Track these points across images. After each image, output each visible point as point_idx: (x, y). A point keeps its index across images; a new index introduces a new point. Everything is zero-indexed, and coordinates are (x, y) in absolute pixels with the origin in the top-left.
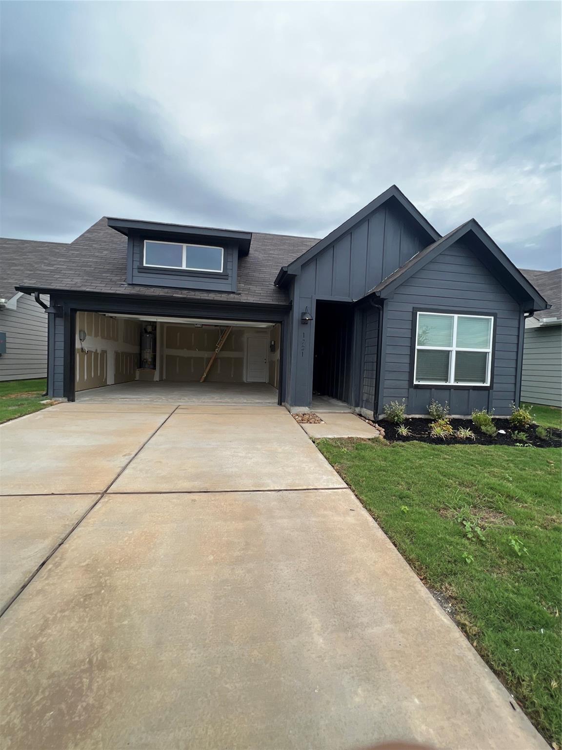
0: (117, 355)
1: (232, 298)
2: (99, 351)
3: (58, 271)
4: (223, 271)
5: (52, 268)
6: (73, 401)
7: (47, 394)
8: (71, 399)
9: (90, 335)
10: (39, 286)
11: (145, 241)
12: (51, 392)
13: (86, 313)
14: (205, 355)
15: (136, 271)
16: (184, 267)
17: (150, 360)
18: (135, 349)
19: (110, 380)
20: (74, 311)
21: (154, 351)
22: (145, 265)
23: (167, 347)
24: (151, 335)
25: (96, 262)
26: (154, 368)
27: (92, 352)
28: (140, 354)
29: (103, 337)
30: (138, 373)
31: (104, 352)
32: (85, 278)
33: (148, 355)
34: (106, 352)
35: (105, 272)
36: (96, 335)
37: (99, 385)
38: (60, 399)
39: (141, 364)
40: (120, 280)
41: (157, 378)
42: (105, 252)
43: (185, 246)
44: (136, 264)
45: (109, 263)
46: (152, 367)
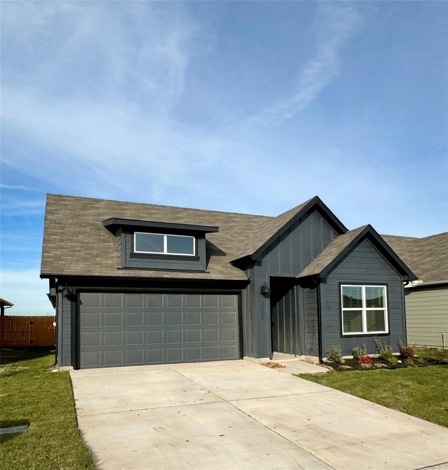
4: (195, 255)
7: (56, 364)
11: (135, 233)
12: (60, 362)
15: (128, 257)
16: (165, 253)
20: (78, 292)
22: (135, 251)
43: (165, 236)
44: (129, 251)
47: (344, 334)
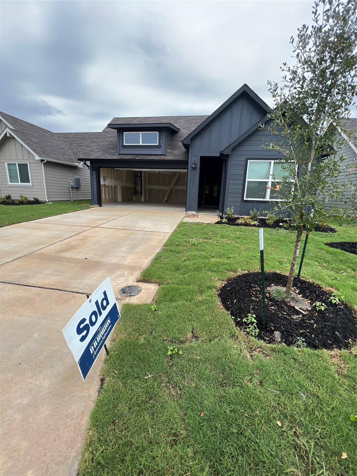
0: (123, 189)
1: (162, 158)
2: (113, 186)
3: (92, 150)
4: (158, 144)
5: (90, 149)
6: (101, 206)
7: (92, 204)
8: (100, 206)
9: (108, 178)
10: (85, 158)
11: (124, 133)
12: (93, 203)
13: (106, 168)
14: (167, 188)
15: (121, 147)
16: (141, 144)
17: (140, 191)
18: (133, 185)
19: (119, 199)
20: (99, 168)
21: (141, 186)
22: (124, 144)
23: (148, 184)
24: (140, 178)
25: (107, 144)
26: (142, 195)
27: (110, 186)
28: (136, 188)
29: (114, 179)
30: (134, 197)
31: (115, 186)
32: (102, 152)
33: (139, 189)
34: (117, 186)
35: (110, 149)
36: (111, 178)
37: (114, 201)
38: (97, 206)
39: (136, 193)
40: (115, 152)
41: (143, 200)
42: (112, 138)
43: (141, 133)
44: (121, 144)
45: (113, 144)
46: (141, 194)
47: (245, 199)
